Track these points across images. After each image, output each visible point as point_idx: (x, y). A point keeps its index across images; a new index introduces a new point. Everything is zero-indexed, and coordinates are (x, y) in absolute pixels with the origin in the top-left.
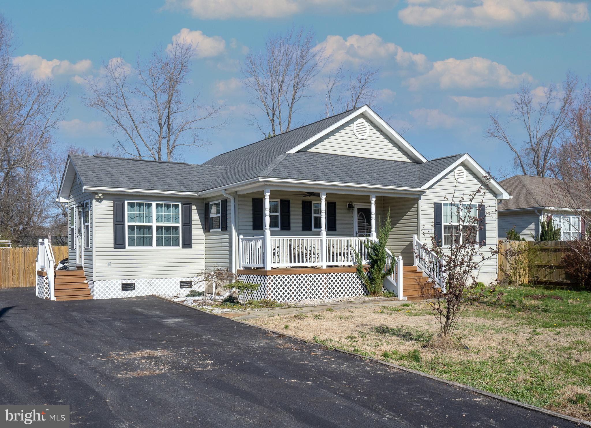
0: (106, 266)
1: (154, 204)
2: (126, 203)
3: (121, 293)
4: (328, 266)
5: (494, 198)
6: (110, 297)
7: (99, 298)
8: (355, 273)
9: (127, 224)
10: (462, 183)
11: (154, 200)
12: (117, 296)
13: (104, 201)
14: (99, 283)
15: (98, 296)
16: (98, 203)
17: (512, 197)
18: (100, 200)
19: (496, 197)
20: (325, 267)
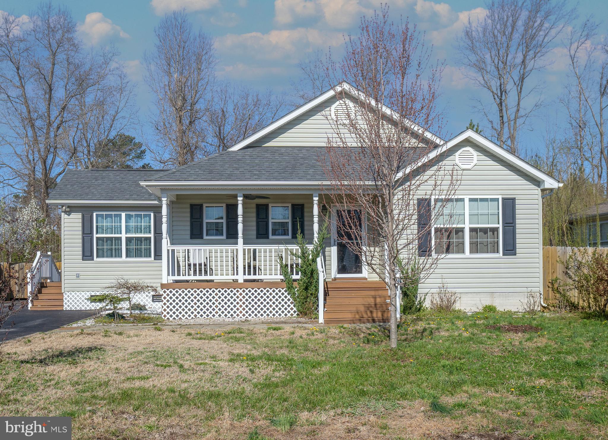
0: (75, 277)
1: (123, 215)
2: (95, 214)
3: (89, 305)
4: (245, 281)
5: (536, 188)
6: (78, 309)
7: (68, 309)
8: (285, 289)
9: (95, 236)
10: (470, 170)
11: (123, 211)
12: (86, 308)
13: (72, 214)
14: (68, 294)
15: (67, 307)
16: (66, 216)
17: (561, 185)
18: (68, 213)
19: (539, 186)
20: (241, 281)
